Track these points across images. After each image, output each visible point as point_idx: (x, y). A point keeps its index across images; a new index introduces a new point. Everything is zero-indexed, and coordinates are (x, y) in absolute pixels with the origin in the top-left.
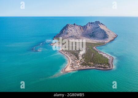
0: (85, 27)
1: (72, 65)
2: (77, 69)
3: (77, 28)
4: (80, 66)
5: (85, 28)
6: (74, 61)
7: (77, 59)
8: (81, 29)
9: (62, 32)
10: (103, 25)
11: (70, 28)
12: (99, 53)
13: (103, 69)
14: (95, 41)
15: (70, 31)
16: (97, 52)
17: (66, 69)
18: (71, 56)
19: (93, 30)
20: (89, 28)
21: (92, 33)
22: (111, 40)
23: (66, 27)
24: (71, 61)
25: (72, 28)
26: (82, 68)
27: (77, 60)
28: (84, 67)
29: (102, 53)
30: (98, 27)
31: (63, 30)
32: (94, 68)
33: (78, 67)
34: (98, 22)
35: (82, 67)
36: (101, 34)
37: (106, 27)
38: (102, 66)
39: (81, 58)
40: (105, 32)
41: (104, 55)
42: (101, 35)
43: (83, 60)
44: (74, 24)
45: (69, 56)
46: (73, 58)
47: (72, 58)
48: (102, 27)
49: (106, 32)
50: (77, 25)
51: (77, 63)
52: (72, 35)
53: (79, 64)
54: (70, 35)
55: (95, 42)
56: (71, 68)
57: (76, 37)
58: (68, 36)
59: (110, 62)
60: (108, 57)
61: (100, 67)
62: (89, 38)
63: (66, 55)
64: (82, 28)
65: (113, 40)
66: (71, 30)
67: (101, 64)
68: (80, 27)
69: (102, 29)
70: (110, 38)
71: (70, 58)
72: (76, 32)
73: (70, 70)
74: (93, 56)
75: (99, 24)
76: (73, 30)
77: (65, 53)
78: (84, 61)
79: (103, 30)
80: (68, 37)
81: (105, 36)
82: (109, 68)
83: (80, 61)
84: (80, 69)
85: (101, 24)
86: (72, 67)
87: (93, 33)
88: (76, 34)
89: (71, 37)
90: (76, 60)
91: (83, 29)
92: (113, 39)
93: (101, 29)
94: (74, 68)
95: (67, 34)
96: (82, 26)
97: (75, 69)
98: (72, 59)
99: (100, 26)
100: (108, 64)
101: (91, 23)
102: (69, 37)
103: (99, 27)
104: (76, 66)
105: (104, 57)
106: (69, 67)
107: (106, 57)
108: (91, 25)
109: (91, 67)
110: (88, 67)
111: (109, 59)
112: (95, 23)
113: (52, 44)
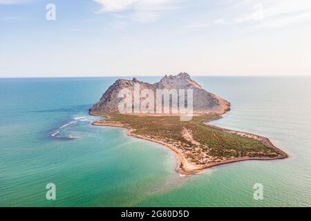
0: (157, 87)
1: (190, 158)
4: (211, 157)
5: (159, 88)
6: (187, 150)
7: (188, 145)
9: (107, 98)
12: (226, 131)
16: (221, 130)
17: (184, 167)
18: (168, 141)
23: (116, 87)
24: (180, 151)
25: (130, 87)
27: (190, 147)
29: (233, 132)
32: (246, 158)
35: (219, 160)
36: (200, 97)
38: (261, 152)
39: (196, 143)
41: (242, 135)
43: (206, 147)
44: (134, 81)
45: (165, 142)
46: (178, 144)
50: (140, 83)
60: (256, 138)
61: (258, 155)
64: (151, 88)
67: (254, 150)
68: (148, 85)
69: (198, 89)
71: (170, 145)
73: (197, 168)
74: (220, 137)
75: (188, 78)
77: (148, 136)
78: (210, 148)
81: (212, 102)
83: (202, 149)
86: (196, 162)
94: (202, 162)
96: (151, 85)
97: (208, 165)
98: (179, 147)
100: (268, 148)
101: (171, 77)
103: (190, 84)
104: (205, 159)
105: (247, 138)
106: (187, 162)
107: (250, 137)
108: (170, 80)
109: (240, 157)
110: (232, 157)
111: (259, 139)
112: (179, 77)
113: (96, 124)
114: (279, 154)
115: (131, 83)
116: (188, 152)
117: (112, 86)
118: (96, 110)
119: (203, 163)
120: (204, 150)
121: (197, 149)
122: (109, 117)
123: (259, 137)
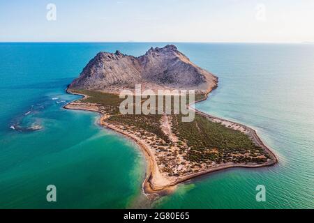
0: (142, 59)
1: (163, 165)
2: (188, 176)
3: (124, 61)
4: (187, 163)
5: (144, 62)
6: (162, 150)
7: (164, 142)
8: (134, 64)
9: (87, 72)
11: (106, 63)
12: (210, 119)
13: (255, 165)
15: (110, 70)
16: (204, 117)
17: (153, 181)
18: (143, 134)
19: (163, 66)
20: (154, 61)
21: (162, 72)
22: (212, 86)
23: (97, 60)
24: (152, 151)
25: (113, 61)
26: (201, 171)
27: (166, 145)
30: (175, 59)
31: (91, 67)
32: (230, 164)
33: (185, 169)
34: (172, 46)
35: (196, 168)
36: (187, 73)
38: (247, 155)
39: (174, 139)
40: (195, 70)
41: (227, 125)
42: (187, 77)
43: (185, 144)
44: (117, 53)
45: (138, 136)
46: (152, 140)
47: (151, 142)
50: (124, 56)
51: (175, 154)
52: (116, 80)
53: (180, 157)
54: (110, 79)
56: (165, 174)
57: (126, 83)
58: (104, 82)
59: (257, 143)
60: (242, 130)
61: (243, 160)
62: (159, 84)
63: (125, 132)
64: (136, 62)
65: (215, 87)
66: (111, 68)
67: (239, 151)
68: (132, 58)
69: (185, 63)
71: (143, 141)
72: (123, 72)
73: (169, 183)
74: (202, 129)
75: (175, 51)
76: (116, 66)
77: (121, 127)
78: (189, 146)
79: (189, 65)
80: (106, 84)
81: (199, 79)
82: (269, 162)
83: (179, 149)
86: (168, 172)
87: (165, 72)
88: (124, 77)
89: (114, 84)
90: (165, 148)
91: (140, 65)
92: (215, 84)
93: (183, 63)
94: (176, 172)
95: (103, 76)
96: (136, 58)
97: (182, 177)
98: (152, 145)
99: (177, 56)
100: (256, 148)
101: (157, 50)
102: (110, 85)
103: (177, 58)
104: (180, 168)
105: (232, 130)
106: (157, 172)
107: (236, 128)
108: (156, 53)
109: (222, 164)
110: (213, 163)
111: (246, 132)
112: (165, 49)
113: (68, 107)
114: (268, 158)
115: (114, 56)
116: (162, 154)
117: (93, 59)
118: (74, 86)
119: (177, 175)
120: (182, 150)
121: (173, 149)
122: (86, 96)
123: (245, 128)
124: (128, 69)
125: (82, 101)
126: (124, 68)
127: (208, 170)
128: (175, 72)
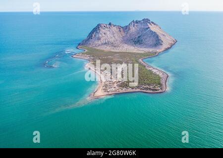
0: (126, 29)
1: (105, 87)
2: (113, 93)
3: (114, 29)
4: (117, 88)
8: (120, 31)
9: (90, 36)
10: (154, 24)
11: (102, 31)
12: (147, 68)
13: (151, 91)
14: (141, 49)
15: (104, 35)
16: (145, 67)
17: (96, 93)
19: (139, 33)
20: (133, 29)
21: (137, 37)
22: (166, 47)
23: (97, 29)
25: (106, 29)
26: (121, 91)
28: (124, 90)
29: (151, 69)
30: (147, 29)
31: (93, 33)
33: (114, 90)
34: (147, 19)
37: (160, 28)
38: (151, 87)
40: (157, 37)
41: (154, 71)
42: (150, 41)
44: (110, 24)
48: (153, 28)
49: (160, 35)
50: (114, 26)
51: (114, 83)
52: (107, 41)
53: (115, 85)
54: (103, 41)
55: (142, 52)
56: (103, 91)
57: (112, 43)
58: (100, 43)
59: (163, 82)
61: (147, 89)
62: (132, 45)
65: (169, 48)
66: (105, 34)
67: (149, 84)
68: (120, 27)
69: (152, 32)
70: (165, 45)
72: (112, 36)
75: (149, 23)
76: (108, 33)
79: (155, 33)
81: (158, 42)
82: (160, 91)
84: (117, 92)
85: (152, 23)
86: (105, 90)
87: (139, 37)
88: (112, 40)
89: (105, 44)
91: (124, 32)
92: (169, 46)
94: (108, 91)
95: (99, 39)
96: (122, 27)
99: (150, 26)
100: (159, 84)
101: (137, 22)
102: (102, 44)
103: (149, 28)
104: (112, 89)
105: (155, 74)
106: (100, 90)
109: (134, 89)
110: (130, 89)
111: (162, 76)
112: (142, 22)
113: (74, 56)
114: (161, 89)
115: (108, 26)
117: (95, 28)
118: (82, 44)
124: (116, 35)
125: (83, 54)
126: (113, 34)
127: (124, 91)
128: (145, 37)
